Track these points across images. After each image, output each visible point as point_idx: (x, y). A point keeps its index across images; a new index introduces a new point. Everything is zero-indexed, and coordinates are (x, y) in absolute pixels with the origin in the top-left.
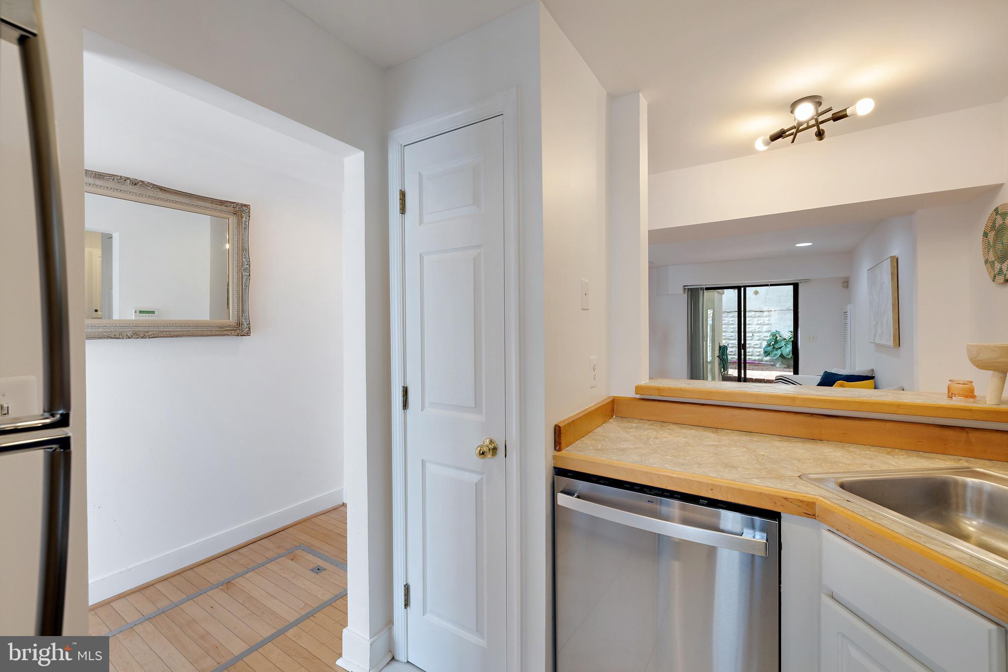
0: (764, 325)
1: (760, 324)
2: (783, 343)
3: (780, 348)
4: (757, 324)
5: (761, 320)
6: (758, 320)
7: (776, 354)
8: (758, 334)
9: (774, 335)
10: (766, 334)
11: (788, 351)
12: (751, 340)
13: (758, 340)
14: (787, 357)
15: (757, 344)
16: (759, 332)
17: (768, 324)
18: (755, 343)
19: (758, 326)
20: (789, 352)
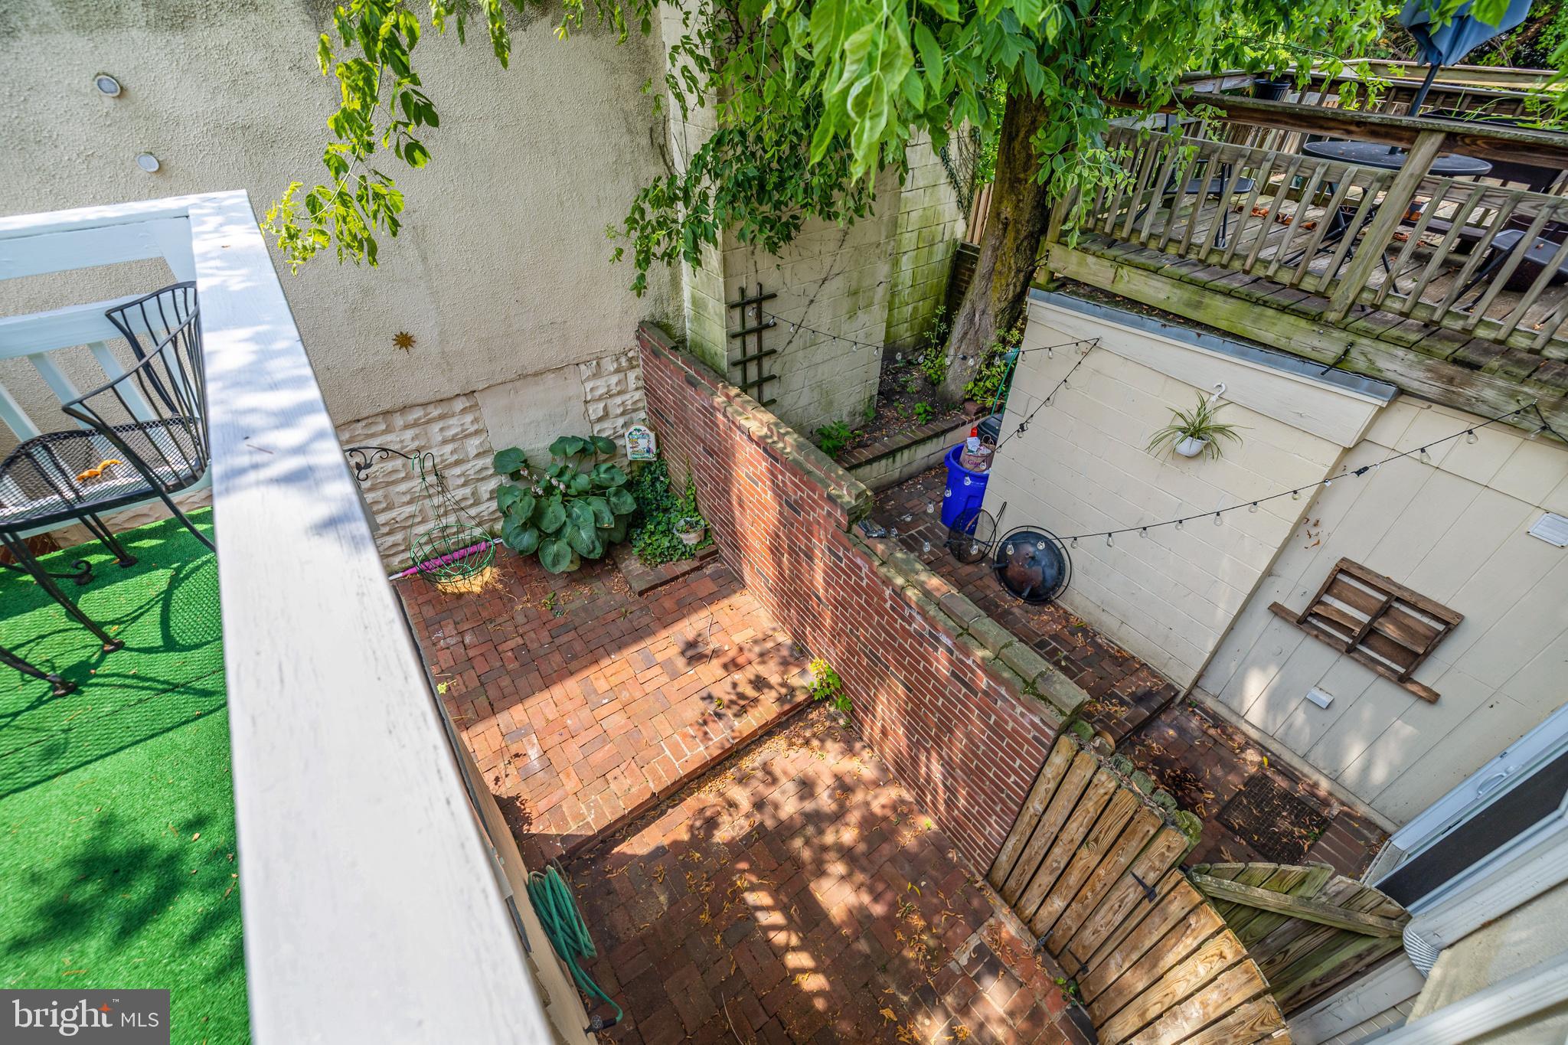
0: (466, 436)
1: (453, 439)
3: (560, 531)
4: (445, 442)
5: (454, 426)
6: (442, 429)
8: (457, 471)
10: (480, 463)
12: (442, 492)
13: (464, 485)
15: (464, 498)
16: (457, 463)
17: (477, 432)
18: (457, 498)
19: (449, 448)
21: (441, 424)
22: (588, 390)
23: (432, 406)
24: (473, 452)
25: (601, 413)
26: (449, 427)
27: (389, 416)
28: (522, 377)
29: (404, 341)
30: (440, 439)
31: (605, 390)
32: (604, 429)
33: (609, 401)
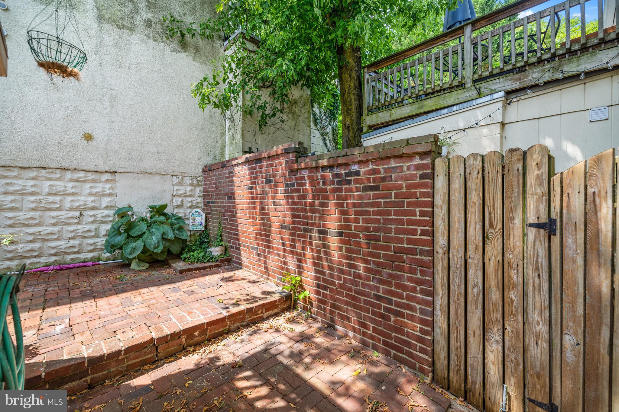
0: (104, 195)
1: (95, 195)
2: (143, 227)
3: (140, 236)
4: (90, 195)
5: (99, 188)
6: (91, 187)
7: (134, 249)
8: (91, 213)
9: (122, 214)
10: (106, 212)
11: (156, 241)
12: (78, 223)
13: (92, 223)
14: (156, 251)
15: (89, 231)
16: (93, 208)
17: (110, 195)
18: (85, 229)
19: (92, 198)
20: (158, 242)
21: (91, 184)
22: (175, 189)
23: (91, 173)
24: (104, 204)
25: (179, 203)
26: (95, 187)
27: (64, 172)
28: (143, 173)
29: (88, 137)
30: (88, 192)
31: (183, 192)
32: (180, 213)
33: (185, 199)
